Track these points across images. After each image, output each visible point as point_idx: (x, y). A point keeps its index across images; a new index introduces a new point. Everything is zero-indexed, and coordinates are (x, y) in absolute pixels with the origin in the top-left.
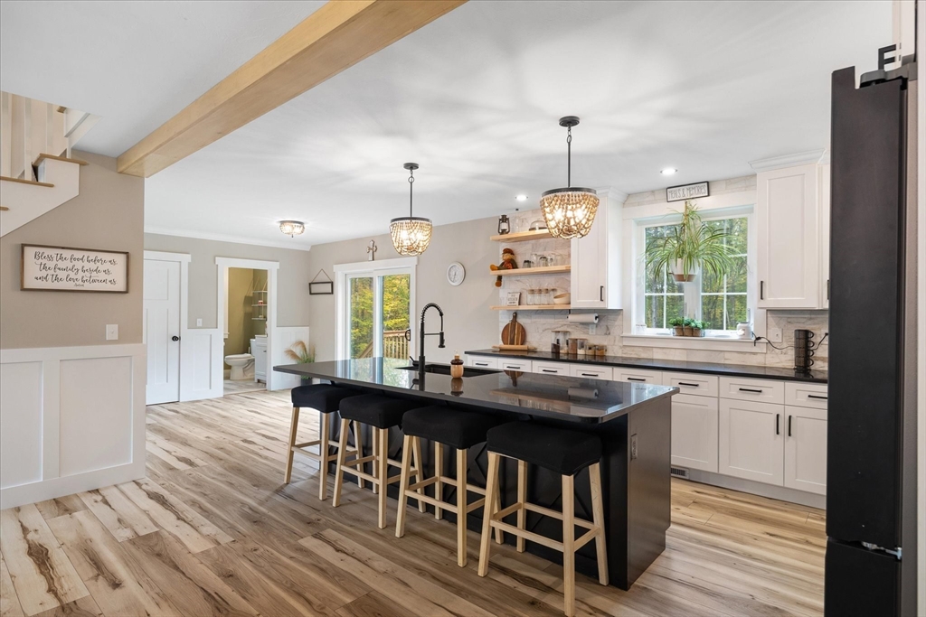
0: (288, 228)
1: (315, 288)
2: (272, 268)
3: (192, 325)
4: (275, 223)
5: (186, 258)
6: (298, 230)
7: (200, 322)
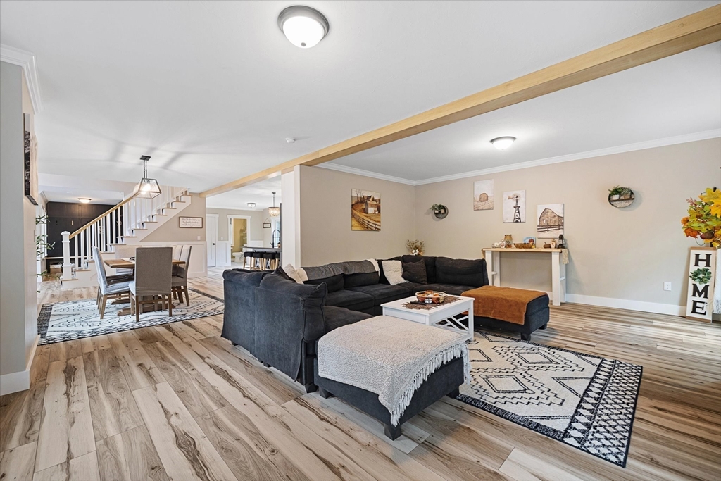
0: (250, 205)
1: (265, 226)
2: (248, 218)
3: (219, 240)
4: (246, 203)
5: (217, 216)
6: (254, 206)
7: (222, 239)
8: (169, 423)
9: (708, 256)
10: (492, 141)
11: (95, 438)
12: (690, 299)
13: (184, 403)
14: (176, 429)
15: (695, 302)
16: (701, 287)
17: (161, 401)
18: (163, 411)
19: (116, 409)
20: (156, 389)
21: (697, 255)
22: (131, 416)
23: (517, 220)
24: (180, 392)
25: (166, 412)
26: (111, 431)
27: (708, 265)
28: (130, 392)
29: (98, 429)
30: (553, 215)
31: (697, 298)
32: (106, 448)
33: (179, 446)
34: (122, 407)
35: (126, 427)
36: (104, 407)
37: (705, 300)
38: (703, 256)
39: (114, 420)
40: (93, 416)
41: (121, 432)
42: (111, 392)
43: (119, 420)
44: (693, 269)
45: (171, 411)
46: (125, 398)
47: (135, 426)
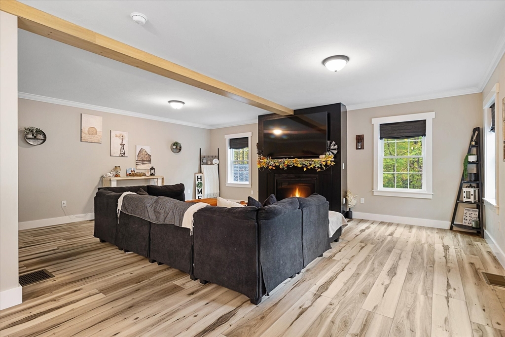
8: (390, 283)
9: (201, 176)
10: (170, 102)
11: (432, 299)
12: (197, 195)
13: (372, 287)
14: (390, 279)
15: (199, 197)
16: (200, 190)
17: (382, 296)
18: (387, 290)
19: (413, 310)
20: (375, 307)
21: (198, 176)
22: (406, 299)
23: (123, 155)
24: (364, 294)
25: (386, 289)
26: (421, 298)
27: (201, 180)
28: (395, 318)
29: (429, 304)
30: (146, 153)
31: (199, 195)
32: (428, 291)
33: (395, 274)
34: (408, 309)
35: (412, 295)
36: (420, 318)
37: (201, 195)
38: (199, 177)
39: (418, 303)
40: (430, 316)
41: (417, 294)
42: (409, 330)
43: (415, 301)
44: (197, 182)
45: (383, 287)
46: (402, 316)
47: (408, 292)
